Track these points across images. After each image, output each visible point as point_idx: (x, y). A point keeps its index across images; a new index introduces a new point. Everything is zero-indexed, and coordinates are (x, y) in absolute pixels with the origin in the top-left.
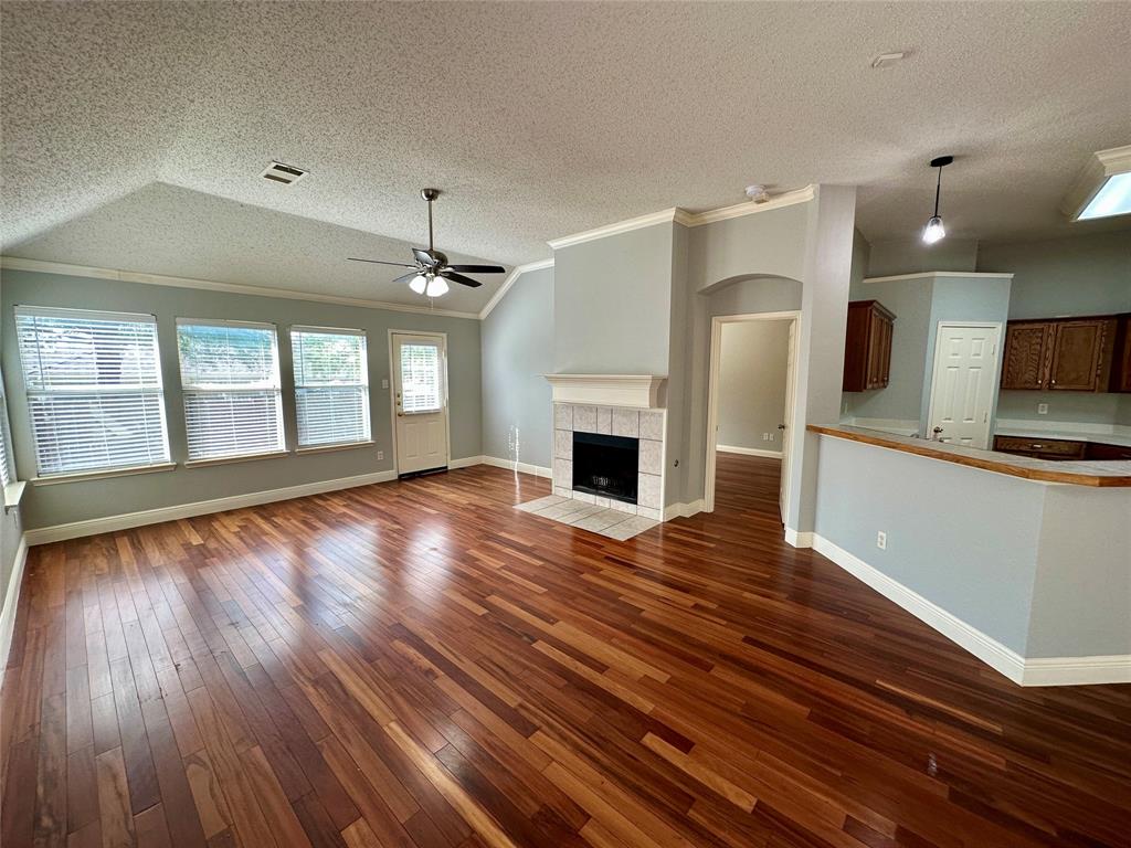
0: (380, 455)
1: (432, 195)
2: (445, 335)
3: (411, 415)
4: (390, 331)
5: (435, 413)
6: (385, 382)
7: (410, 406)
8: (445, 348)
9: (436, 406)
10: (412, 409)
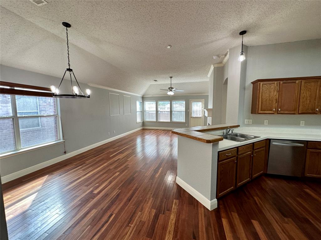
0: (186, 125)
1: (171, 77)
2: (204, 100)
3: (193, 117)
4: (190, 100)
5: (200, 118)
6: (188, 110)
7: (194, 115)
8: (204, 102)
9: (201, 116)
10: (194, 116)
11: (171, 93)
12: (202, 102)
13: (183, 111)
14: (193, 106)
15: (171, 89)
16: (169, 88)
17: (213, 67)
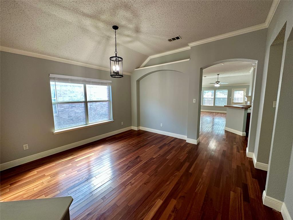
1: (218, 75)
2: (246, 89)
4: (232, 89)
6: (230, 97)
8: (246, 91)
9: (242, 102)
10: (236, 102)
11: (217, 85)
12: (244, 91)
13: (226, 98)
14: (235, 94)
15: (218, 82)
16: (216, 82)
17: (253, 68)
